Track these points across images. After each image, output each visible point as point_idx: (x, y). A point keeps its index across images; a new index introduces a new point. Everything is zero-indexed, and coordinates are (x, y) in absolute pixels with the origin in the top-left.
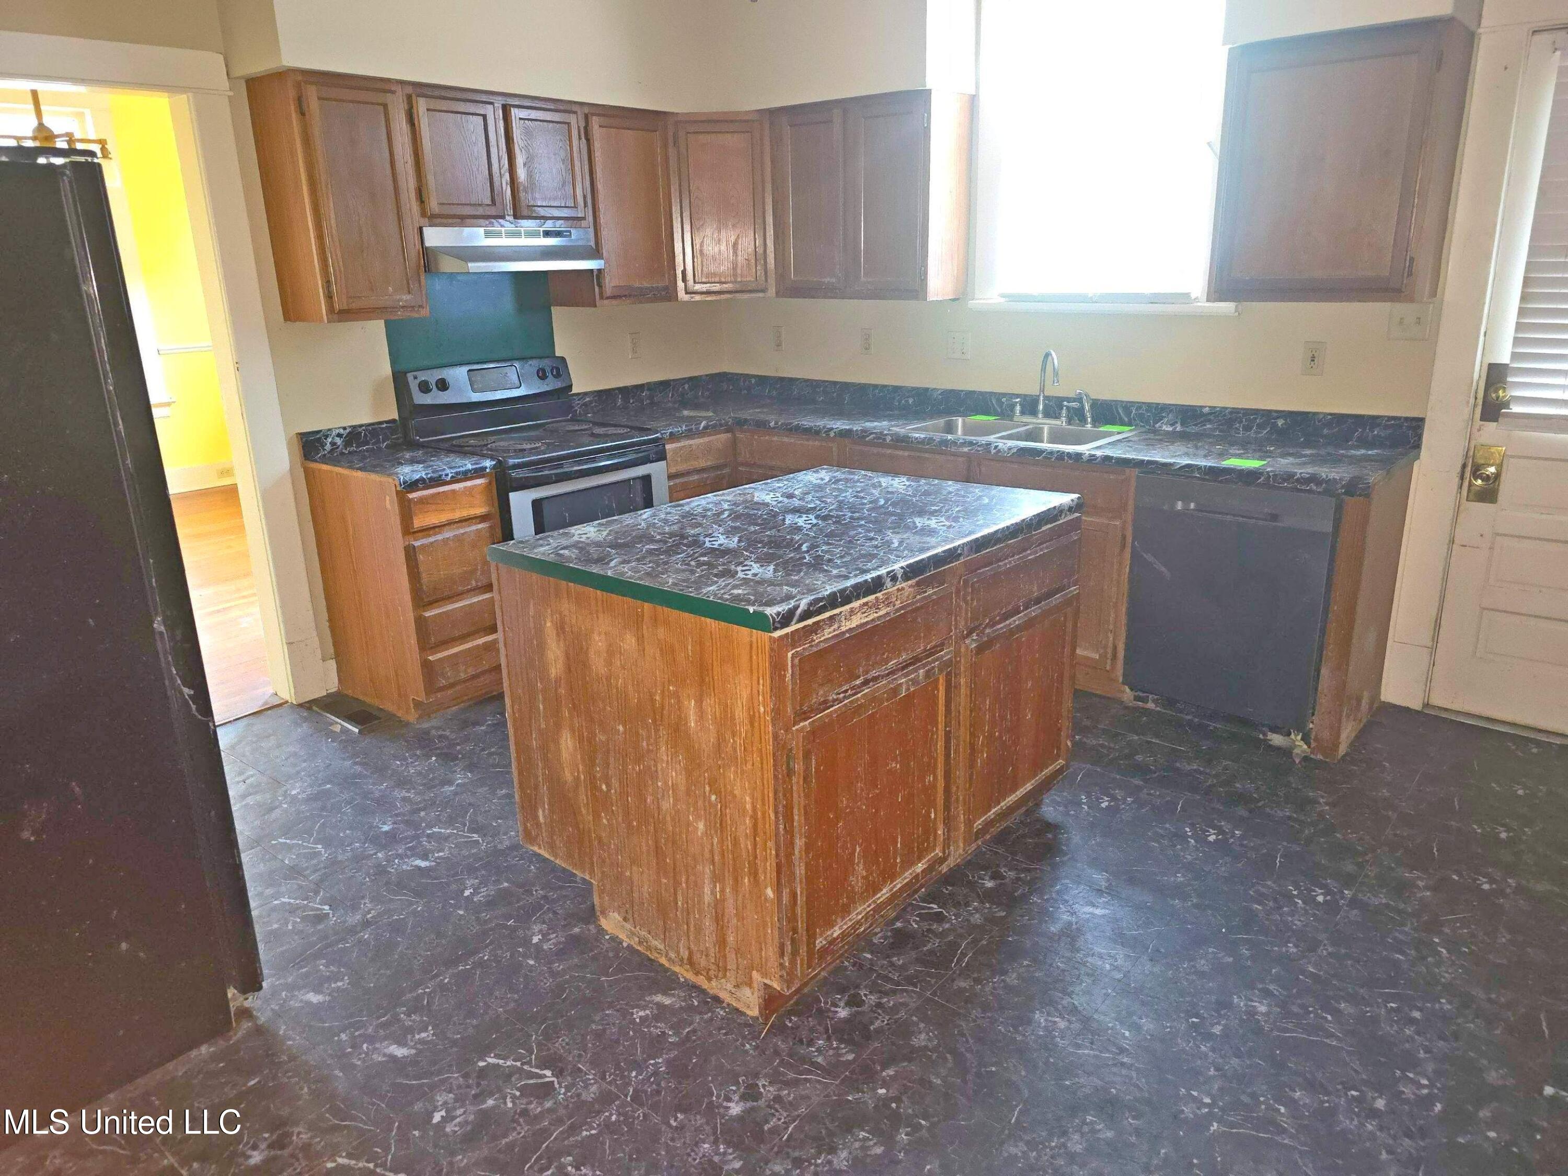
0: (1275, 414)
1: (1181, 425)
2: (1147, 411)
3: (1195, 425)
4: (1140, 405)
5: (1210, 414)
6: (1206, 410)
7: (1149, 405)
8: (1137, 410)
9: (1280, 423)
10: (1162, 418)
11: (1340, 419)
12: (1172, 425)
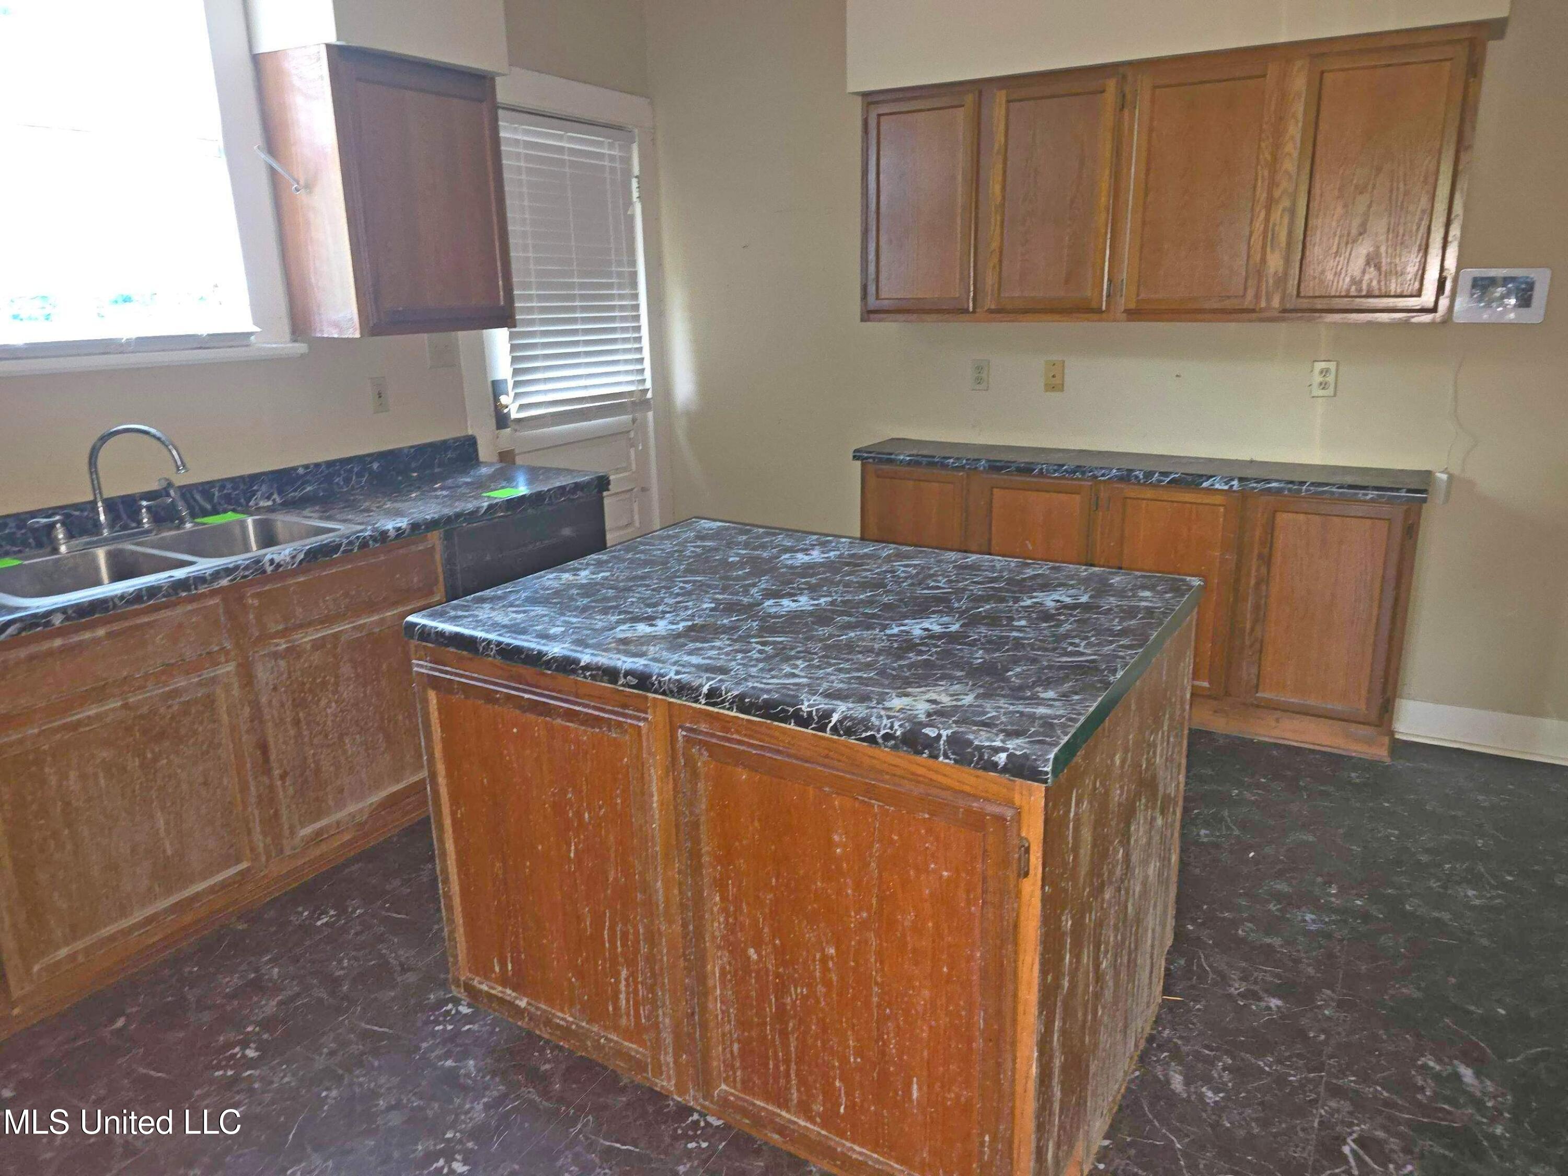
0: (369, 459)
1: (279, 494)
2: (234, 489)
3: (295, 491)
4: (223, 483)
5: (306, 474)
6: (301, 471)
7: (232, 480)
8: (219, 491)
9: (375, 466)
10: (254, 493)
11: (420, 450)
12: (268, 498)
